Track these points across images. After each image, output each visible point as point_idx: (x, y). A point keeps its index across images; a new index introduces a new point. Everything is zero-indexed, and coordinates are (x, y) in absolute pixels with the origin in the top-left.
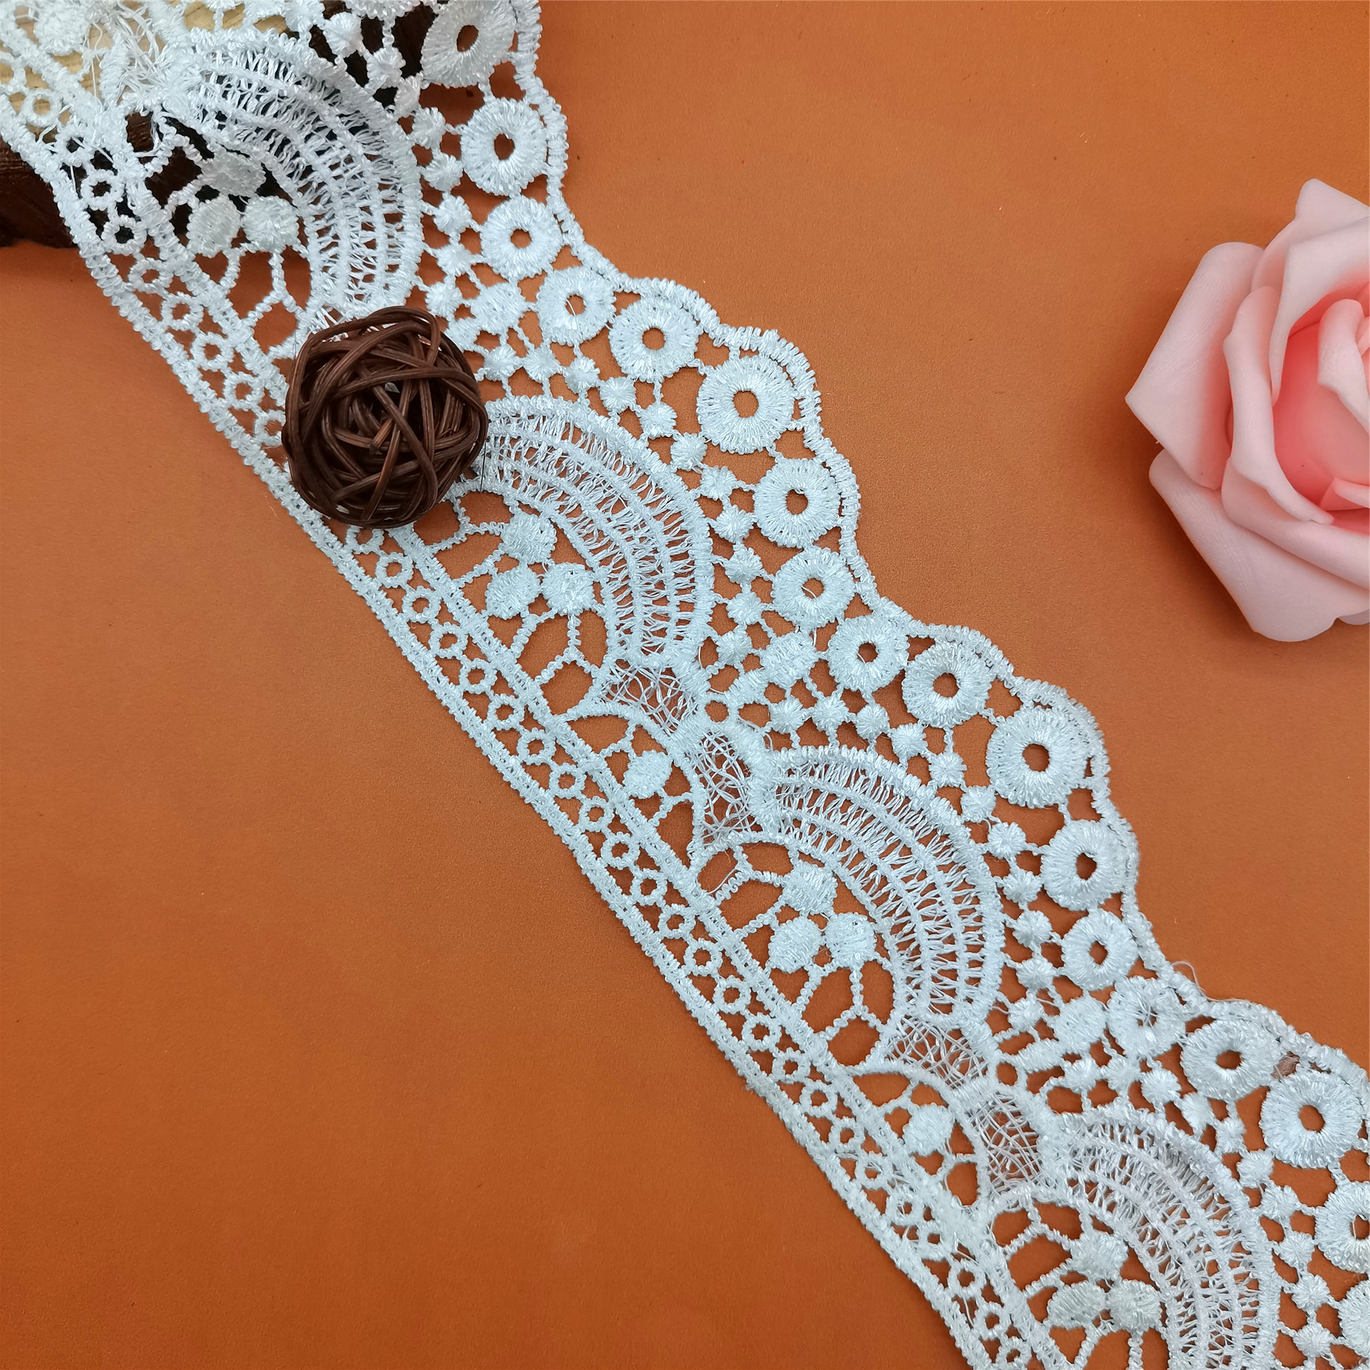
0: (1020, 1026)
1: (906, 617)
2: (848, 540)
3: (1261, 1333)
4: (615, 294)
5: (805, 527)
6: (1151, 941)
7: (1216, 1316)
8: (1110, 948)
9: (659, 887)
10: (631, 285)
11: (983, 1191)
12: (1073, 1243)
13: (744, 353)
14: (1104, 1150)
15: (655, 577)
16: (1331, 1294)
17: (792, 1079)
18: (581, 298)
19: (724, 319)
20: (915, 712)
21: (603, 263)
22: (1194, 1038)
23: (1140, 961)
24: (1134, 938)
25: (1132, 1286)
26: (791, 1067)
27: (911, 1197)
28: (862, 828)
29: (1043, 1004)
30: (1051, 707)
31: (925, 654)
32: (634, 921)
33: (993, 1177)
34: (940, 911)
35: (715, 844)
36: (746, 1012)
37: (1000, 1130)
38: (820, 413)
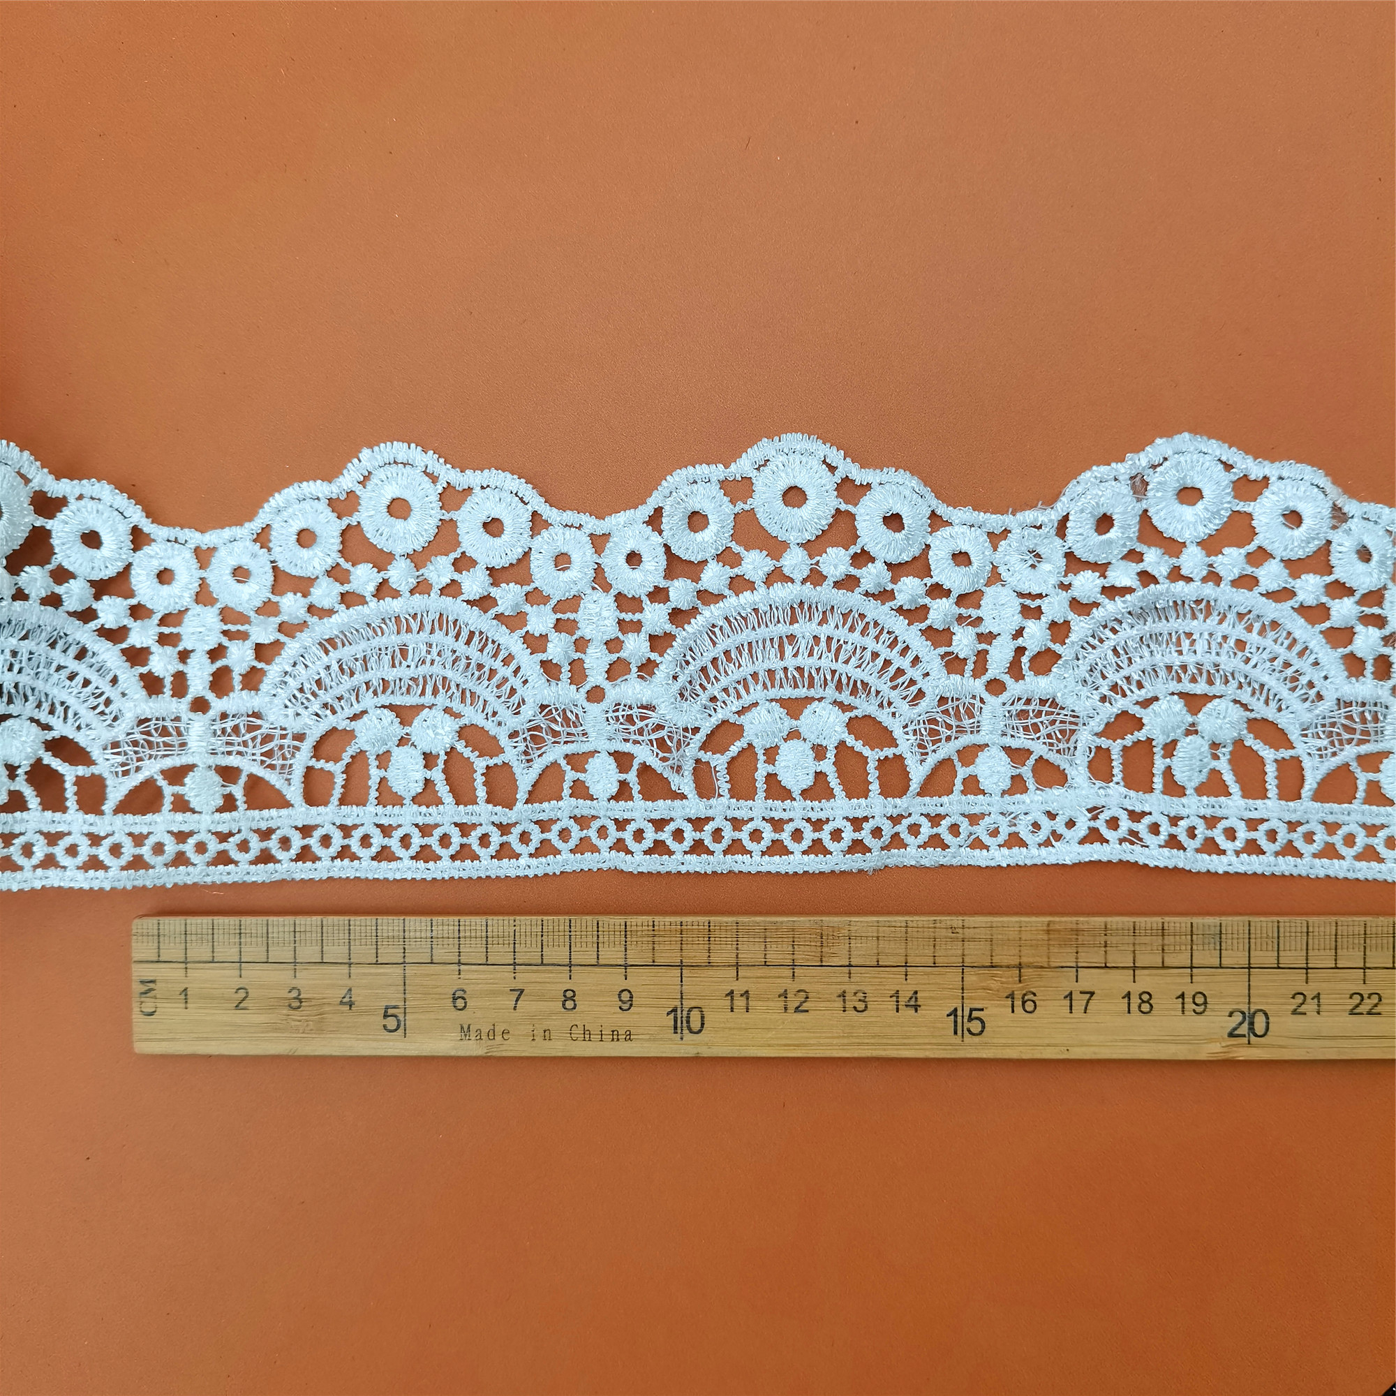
0: (970, 653)
2: (548, 512)
3: (1311, 646)
4: (255, 541)
5: (515, 535)
6: (982, 516)
7: (1274, 670)
8: (964, 548)
9: (685, 829)
10: (256, 525)
11: (1064, 765)
12: (1143, 731)
13: (363, 482)
14: (1098, 659)
15: (471, 666)
16: (1322, 575)
17: (886, 838)
18: (240, 567)
19: (329, 478)
20: (699, 558)
21: (227, 533)
22: (1070, 538)
23: (990, 534)
24: (972, 526)
25: (1205, 713)
26: (877, 832)
27: (1030, 818)
28: (752, 657)
29: (967, 625)
30: (768, 460)
31: (665, 520)
32: (695, 864)
33: (1058, 751)
34: (849, 647)
35: (685, 767)
36: (816, 836)
37: (1030, 722)
38: (446, 462)
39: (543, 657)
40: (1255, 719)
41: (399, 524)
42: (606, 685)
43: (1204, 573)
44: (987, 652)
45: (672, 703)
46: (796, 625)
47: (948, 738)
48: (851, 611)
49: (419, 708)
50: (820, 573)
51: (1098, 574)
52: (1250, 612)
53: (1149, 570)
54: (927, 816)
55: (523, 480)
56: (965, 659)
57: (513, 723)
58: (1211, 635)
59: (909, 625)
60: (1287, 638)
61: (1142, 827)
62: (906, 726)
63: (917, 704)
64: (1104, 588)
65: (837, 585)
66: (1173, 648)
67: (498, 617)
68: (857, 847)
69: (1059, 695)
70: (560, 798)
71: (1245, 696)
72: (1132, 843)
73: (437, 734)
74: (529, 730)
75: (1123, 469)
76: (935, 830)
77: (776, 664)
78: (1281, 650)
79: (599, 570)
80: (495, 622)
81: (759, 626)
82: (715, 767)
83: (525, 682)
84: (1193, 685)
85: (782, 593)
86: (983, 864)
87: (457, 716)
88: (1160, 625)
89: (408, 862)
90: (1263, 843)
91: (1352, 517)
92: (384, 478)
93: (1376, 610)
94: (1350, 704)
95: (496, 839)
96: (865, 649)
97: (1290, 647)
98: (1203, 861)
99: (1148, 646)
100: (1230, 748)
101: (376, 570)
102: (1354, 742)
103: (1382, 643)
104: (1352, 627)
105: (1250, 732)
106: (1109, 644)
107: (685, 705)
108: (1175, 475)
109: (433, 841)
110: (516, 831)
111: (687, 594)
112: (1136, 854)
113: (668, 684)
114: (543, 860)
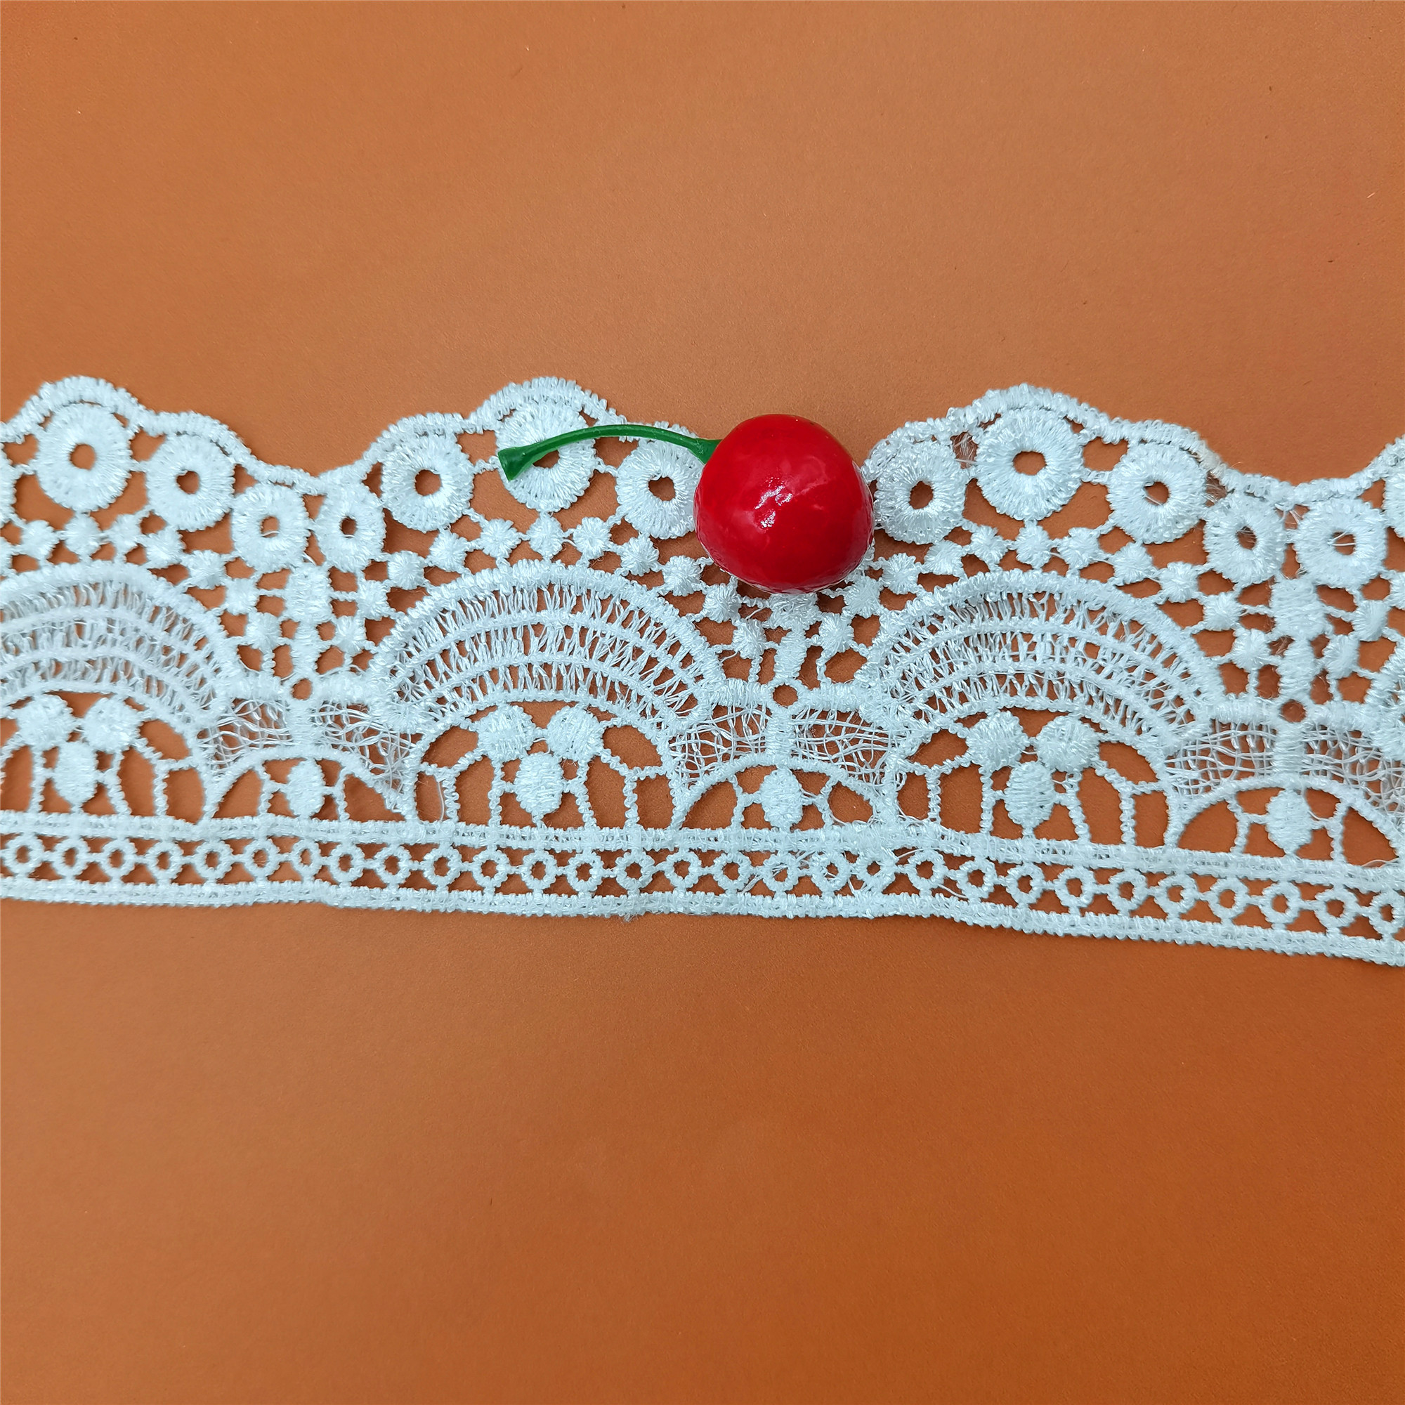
39: (239, 640)
40: (1109, 742)
41: (81, 475)
42: (314, 677)
43: (1046, 559)
44: (773, 651)
45: (388, 703)
46: (543, 613)
47: (726, 757)
48: (611, 596)
49: (94, 697)
50: (575, 549)
51: (914, 558)
52: (1104, 608)
53: (978, 554)
54: (698, 852)
55: (225, 426)
56: (749, 661)
57: (204, 719)
58: (1055, 637)
59: (680, 615)
60: (1150, 643)
61: (960, 875)
62: (674, 739)
63: (687, 714)
64: (921, 575)
65: (594, 564)
66: (1007, 652)
67: (191, 591)
68: (607, 887)
69: (862, 708)
70: (254, 814)
71: (1096, 714)
72: (948, 895)
73: (113, 730)
74: (221, 729)
75: (944, 427)
76: (706, 870)
77: (519, 659)
78: (1142, 657)
79: (311, 539)
80: (187, 597)
81: (500, 612)
82: (441, 782)
83: (217, 671)
84: (1030, 699)
85: (527, 572)
86: (765, 913)
87: (139, 708)
88: (991, 623)
89: (71, 883)
90: (1115, 898)
91: (1233, 490)
92: (66, 419)
93: (1261, 609)
94: (1227, 726)
95: (177, 859)
96: (626, 643)
97: (1154, 654)
98: (1039, 920)
99: (976, 649)
100: (1078, 778)
101: (51, 529)
102: (1234, 774)
103: (1269, 650)
104: (1232, 631)
105: (1102, 758)
106: (926, 647)
107: (403, 705)
108: (1010, 437)
109: (102, 858)
110: (202, 851)
111: (410, 571)
112: (951, 908)
113: (383, 680)
114: (231, 887)
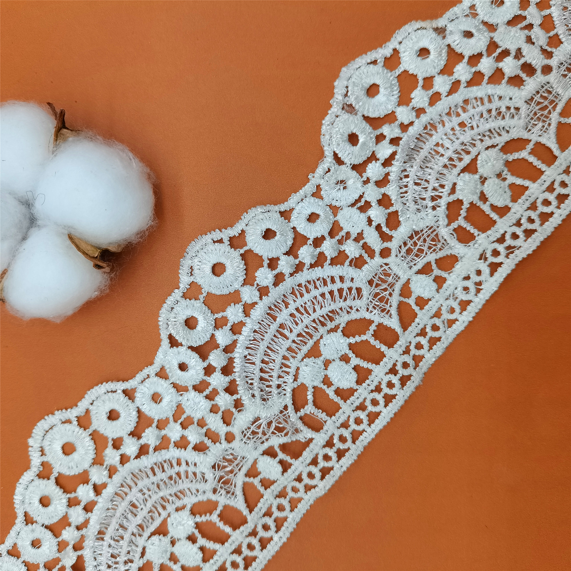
0: (360, 251)
1: (160, 350)
2: (129, 385)
3: (490, 93)
4: (27, 524)
5: (126, 409)
6: (302, 192)
7: (487, 119)
8: (309, 212)
9: (327, 452)
10: (20, 518)
11: (449, 252)
12: (465, 203)
13: (43, 454)
14: (413, 195)
15: (167, 482)
17: (412, 363)
18: (33, 542)
19: (27, 467)
20: (209, 336)
21: (13, 533)
22: (346, 160)
23: (313, 195)
24: (302, 200)
25: (480, 167)
26: (405, 365)
27: (460, 289)
28: (274, 351)
29: (346, 241)
30: (192, 267)
31: (177, 338)
32: (347, 461)
33: (440, 249)
34: (309, 304)
35: (299, 426)
36: (382, 394)
37: (415, 251)
38: (66, 409)
